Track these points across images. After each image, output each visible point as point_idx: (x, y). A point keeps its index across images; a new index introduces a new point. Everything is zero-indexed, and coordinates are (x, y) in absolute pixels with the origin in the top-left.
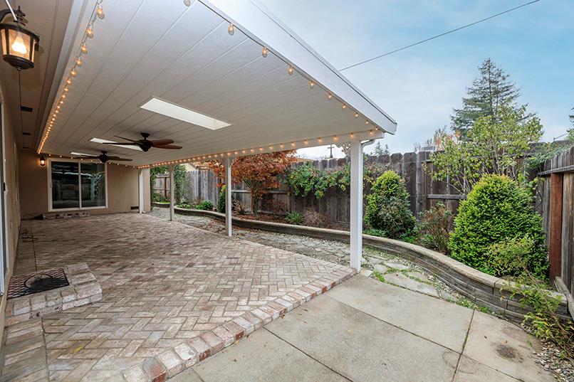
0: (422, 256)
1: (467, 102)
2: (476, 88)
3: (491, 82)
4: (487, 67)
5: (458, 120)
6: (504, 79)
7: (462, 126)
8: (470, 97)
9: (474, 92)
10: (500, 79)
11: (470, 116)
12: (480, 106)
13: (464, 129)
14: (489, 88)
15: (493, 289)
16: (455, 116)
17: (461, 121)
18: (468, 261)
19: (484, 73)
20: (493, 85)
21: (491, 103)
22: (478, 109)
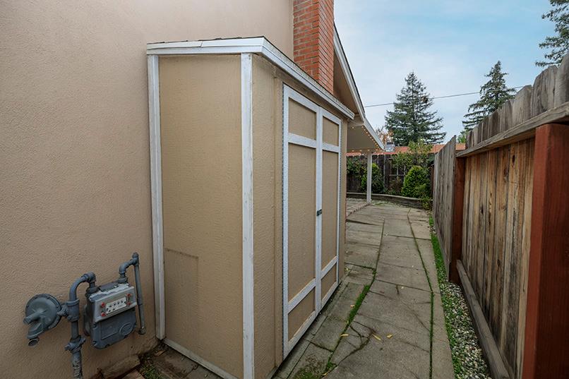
0: (391, 198)
1: (396, 105)
2: (403, 95)
3: (413, 92)
4: (411, 79)
5: (390, 120)
6: (422, 90)
7: (393, 125)
8: (399, 102)
9: (402, 98)
10: (420, 90)
11: (399, 118)
12: (406, 110)
13: (395, 128)
14: (412, 96)
15: (416, 201)
16: (388, 117)
17: (393, 122)
18: (408, 196)
19: (409, 84)
20: (415, 95)
21: (413, 108)
22: (405, 113)
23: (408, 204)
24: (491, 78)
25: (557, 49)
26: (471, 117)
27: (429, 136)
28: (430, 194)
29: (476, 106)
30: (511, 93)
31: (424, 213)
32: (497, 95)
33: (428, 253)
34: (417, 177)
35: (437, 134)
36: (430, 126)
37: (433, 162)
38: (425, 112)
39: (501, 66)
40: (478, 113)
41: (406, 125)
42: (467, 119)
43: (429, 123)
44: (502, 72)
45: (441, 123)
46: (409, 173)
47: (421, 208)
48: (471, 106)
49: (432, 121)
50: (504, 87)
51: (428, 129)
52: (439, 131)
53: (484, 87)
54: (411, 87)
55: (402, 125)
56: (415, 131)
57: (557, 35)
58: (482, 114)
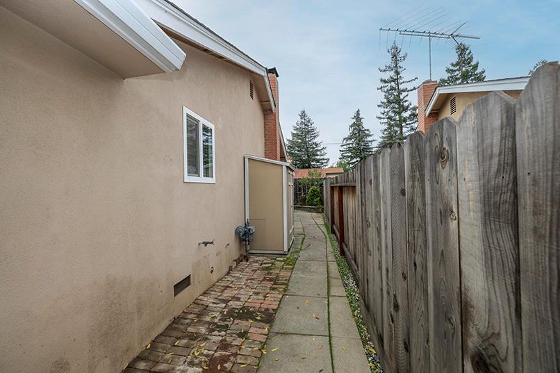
1: (293, 134)
3: (306, 125)
6: (311, 124)
7: (291, 151)
8: (295, 132)
9: (297, 129)
10: (309, 124)
11: (296, 145)
12: (300, 139)
14: (305, 128)
15: (315, 208)
17: (291, 148)
18: (310, 205)
19: (301, 118)
21: (305, 137)
22: (300, 141)
23: (310, 210)
24: (355, 120)
25: (386, 110)
26: (345, 147)
27: (318, 161)
28: (322, 204)
29: (347, 139)
30: (367, 132)
31: (320, 215)
32: (359, 133)
33: (324, 229)
34: (314, 194)
35: (324, 159)
36: (318, 153)
37: (322, 184)
38: (314, 141)
39: (360, 113)
40: (349, 144)
41: (301, 151)
42: (342, 149)
43: (317, 150)
44: (361, 116)
45: (325, 151)
46: (310, 191)
47: (318, 212)
48: (344, 139)
49: (319, 148)
50: (363, 127)
51: (317, 155)
52: (325, 157)
53: (351, 126)
54: (303, 120)
55: (298, 151)
56: (308, 156)
57: (385, 101)
58: (351, 146)
